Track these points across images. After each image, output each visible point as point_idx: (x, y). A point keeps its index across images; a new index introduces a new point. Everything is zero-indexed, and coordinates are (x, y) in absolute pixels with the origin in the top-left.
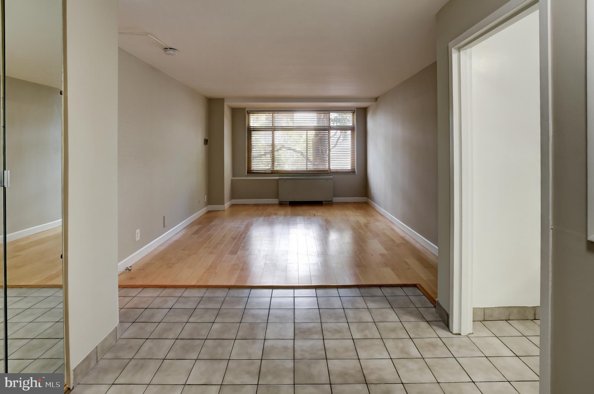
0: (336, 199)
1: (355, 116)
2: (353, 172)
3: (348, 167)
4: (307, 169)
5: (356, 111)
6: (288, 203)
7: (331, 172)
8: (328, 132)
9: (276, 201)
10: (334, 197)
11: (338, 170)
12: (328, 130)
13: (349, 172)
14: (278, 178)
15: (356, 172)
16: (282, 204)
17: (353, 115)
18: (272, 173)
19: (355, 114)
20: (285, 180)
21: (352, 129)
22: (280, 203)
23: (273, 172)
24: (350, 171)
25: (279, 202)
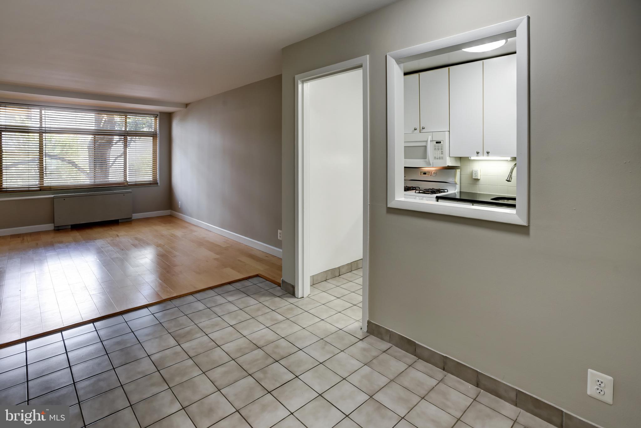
0: (135, 216)
1: (158, 120)
2: (154, 183)
3: (149, 178)
4: (95, 182)
5: (159, 115)
6: (70, 227)
7: (128, 184)
8: (123, 137)
9: (50, 227)
10: (133, 214)
11: (137, 182)
12: (124, 135)
13: (150, 184)
14: (53, 196)
15: (159, 184)
16: (59, 230)
17: (156, 120)
18: (40, 190)
19: (158, 118)
20: (64, 198)
21: (154, 135)
22: (57, 228)
23: (42, 189)
24: (151, 182)
25: (55, 227)
